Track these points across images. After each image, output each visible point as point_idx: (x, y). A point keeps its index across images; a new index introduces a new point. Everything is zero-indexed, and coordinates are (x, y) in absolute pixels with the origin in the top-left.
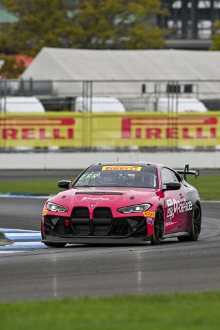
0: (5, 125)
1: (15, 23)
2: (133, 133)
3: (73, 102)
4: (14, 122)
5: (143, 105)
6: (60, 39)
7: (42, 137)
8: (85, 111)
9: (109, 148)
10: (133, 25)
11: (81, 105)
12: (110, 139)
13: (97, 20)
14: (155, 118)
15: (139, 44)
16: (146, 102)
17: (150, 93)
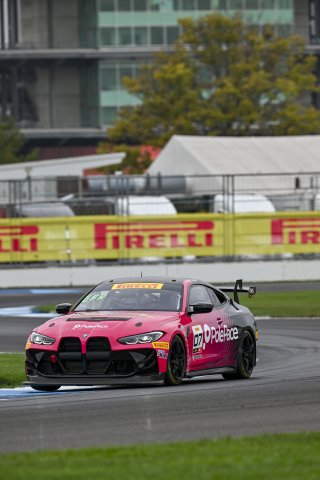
0: (128, 230)
1: (138, 106)
2: (286, 238)
3: (210, 201)
4: (139, 227)
5: (296, 204)
6: (194, 125)
7: (174, 245)
8: (226, 212)
9: (256, 257)
10: (283, 105)
11: (221, 204)
12: (258, 246)
13: (238, 101)
14: (312, 219)
15: (291, 129)
16: (301, 200)
17: (306, 189)
